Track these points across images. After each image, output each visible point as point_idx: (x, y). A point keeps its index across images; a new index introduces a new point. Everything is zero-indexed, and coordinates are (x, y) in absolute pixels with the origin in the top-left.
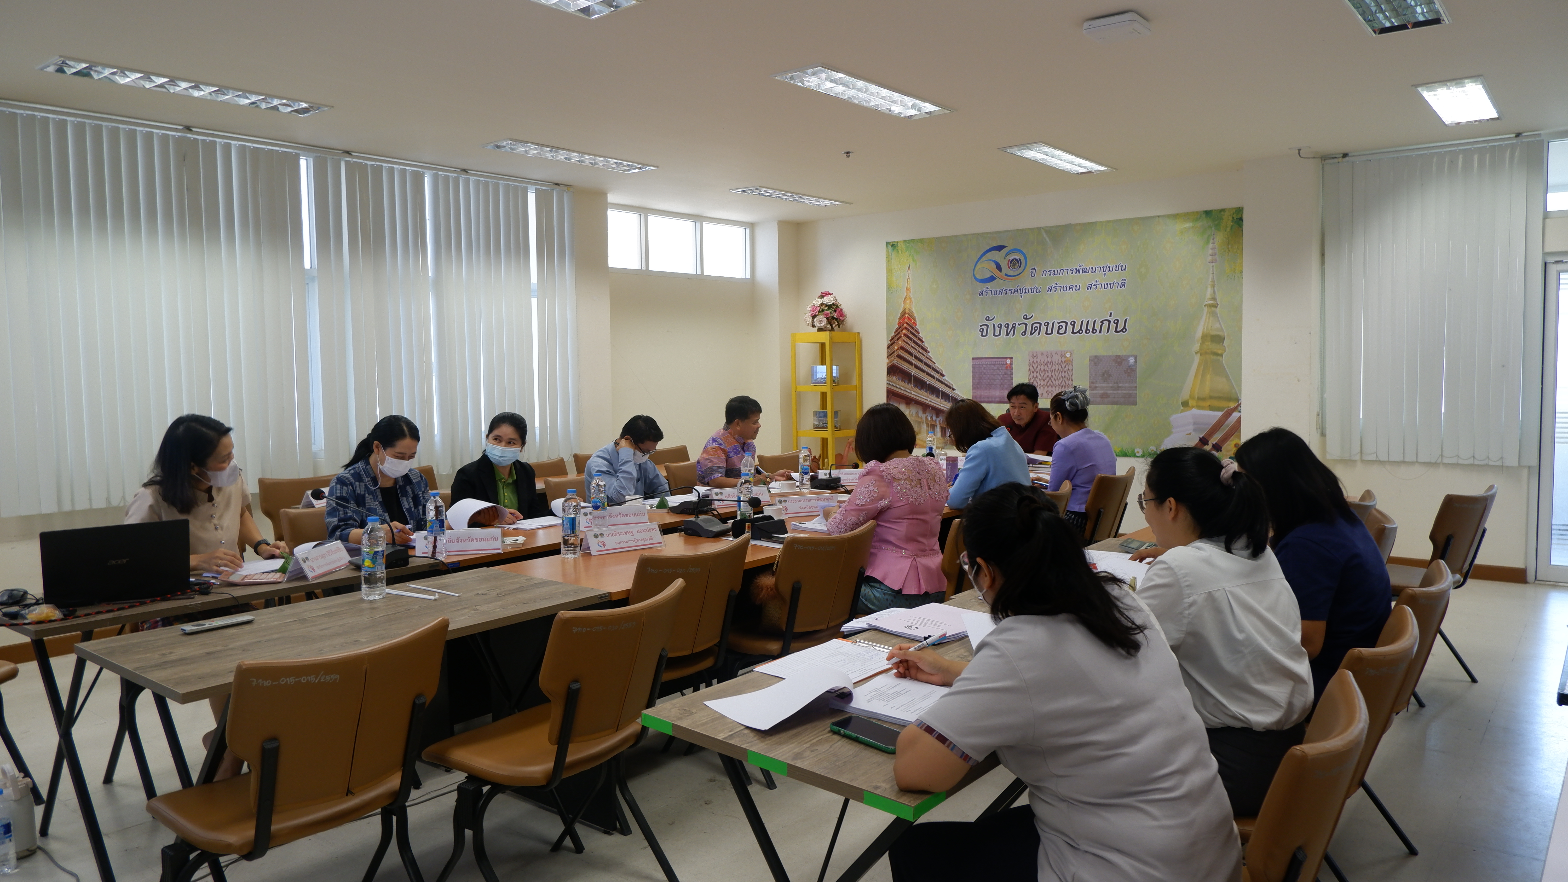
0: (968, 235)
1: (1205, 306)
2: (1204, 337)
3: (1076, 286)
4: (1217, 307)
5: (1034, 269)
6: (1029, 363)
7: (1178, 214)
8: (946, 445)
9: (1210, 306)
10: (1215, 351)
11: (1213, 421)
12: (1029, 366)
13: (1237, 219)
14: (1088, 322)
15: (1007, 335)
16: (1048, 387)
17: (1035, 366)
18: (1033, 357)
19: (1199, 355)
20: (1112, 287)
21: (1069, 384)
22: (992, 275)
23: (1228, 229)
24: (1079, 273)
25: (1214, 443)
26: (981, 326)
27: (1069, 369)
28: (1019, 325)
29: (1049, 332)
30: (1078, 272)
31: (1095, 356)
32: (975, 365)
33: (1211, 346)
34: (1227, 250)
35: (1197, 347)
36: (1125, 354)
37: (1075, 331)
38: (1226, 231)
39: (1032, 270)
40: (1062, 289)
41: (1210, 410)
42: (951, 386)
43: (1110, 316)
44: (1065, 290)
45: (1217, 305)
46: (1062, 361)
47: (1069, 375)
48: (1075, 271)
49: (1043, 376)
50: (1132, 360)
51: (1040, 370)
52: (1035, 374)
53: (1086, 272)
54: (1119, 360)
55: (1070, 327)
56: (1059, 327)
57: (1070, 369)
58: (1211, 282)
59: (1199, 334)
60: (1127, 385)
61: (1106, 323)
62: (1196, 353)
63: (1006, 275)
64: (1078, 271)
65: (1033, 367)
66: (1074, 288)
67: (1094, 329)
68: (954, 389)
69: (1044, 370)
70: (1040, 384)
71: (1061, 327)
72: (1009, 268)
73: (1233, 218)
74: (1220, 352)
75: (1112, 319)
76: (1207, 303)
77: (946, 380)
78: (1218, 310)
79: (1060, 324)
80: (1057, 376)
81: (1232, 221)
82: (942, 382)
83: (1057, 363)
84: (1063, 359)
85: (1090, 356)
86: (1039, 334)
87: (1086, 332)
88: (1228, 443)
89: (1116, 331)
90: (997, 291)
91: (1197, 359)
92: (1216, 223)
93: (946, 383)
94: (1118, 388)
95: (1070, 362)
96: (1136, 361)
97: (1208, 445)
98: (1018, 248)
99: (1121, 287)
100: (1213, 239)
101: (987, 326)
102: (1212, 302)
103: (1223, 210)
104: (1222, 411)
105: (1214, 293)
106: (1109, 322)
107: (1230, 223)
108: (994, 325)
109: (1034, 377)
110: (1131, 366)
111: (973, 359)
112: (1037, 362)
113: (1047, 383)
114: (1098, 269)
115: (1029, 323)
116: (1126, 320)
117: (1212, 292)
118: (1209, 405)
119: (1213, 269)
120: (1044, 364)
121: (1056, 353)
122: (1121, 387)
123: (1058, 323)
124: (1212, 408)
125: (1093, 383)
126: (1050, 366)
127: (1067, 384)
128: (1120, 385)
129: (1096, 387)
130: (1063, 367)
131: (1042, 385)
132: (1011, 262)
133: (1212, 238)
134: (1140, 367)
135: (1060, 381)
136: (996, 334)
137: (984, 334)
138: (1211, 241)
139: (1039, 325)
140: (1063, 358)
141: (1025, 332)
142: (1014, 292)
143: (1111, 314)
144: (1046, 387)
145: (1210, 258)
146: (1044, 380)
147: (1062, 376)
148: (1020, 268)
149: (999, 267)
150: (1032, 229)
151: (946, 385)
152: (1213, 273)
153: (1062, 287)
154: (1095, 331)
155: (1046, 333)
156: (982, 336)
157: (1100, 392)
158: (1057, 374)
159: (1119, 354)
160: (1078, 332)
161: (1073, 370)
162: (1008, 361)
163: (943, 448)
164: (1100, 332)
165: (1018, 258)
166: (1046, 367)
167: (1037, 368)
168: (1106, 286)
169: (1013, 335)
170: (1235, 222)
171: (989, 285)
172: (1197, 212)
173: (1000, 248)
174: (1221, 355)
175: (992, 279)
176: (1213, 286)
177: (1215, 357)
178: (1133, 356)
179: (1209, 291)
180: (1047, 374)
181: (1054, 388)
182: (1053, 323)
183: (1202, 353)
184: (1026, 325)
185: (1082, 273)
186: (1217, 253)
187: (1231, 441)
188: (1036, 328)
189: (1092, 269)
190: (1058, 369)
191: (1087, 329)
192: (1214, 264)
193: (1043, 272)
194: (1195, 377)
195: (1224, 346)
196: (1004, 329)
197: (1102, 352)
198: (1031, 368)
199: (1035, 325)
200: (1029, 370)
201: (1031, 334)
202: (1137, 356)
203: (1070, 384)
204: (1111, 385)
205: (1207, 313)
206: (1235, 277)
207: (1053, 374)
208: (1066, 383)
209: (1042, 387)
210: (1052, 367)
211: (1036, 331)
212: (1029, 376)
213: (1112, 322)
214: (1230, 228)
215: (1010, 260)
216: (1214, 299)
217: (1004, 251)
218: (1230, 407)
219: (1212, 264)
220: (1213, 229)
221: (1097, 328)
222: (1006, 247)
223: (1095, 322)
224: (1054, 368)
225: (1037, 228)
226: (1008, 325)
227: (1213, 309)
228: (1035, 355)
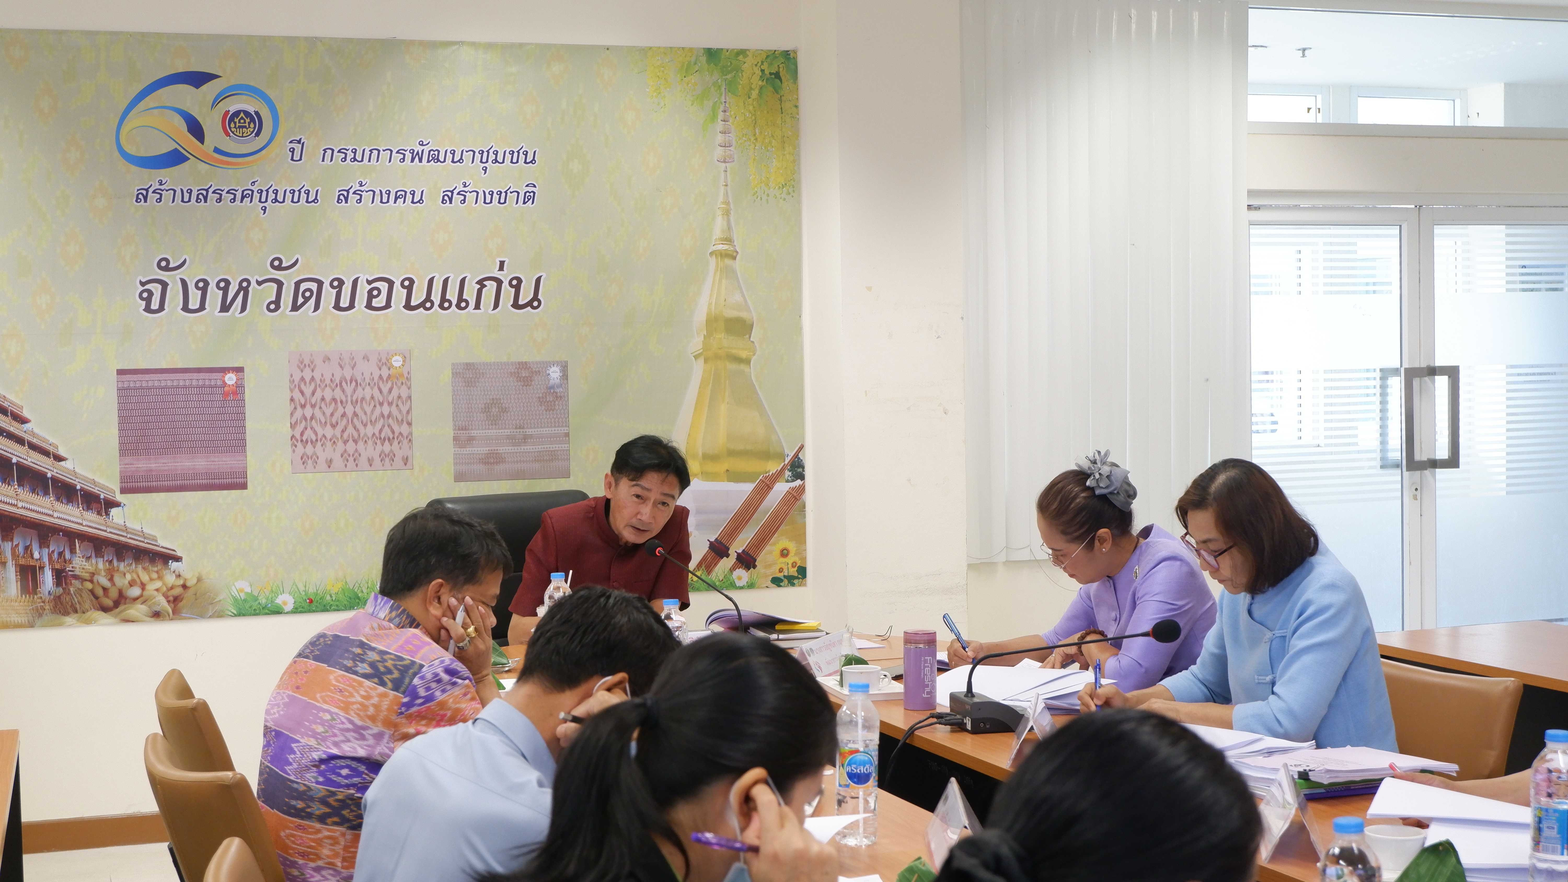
0: (97, 33)
1: (711, 254)
2: (712, 322)
3: (413, 194)
4: (735, 258)
5: (299, 142)
6: (292, 382)
7: (651, 48)
8: (40, 615)
9: (721, 255)
10: (734, 351)
11: (736, 505)
12: (292, 390)
13: (771, 74)
14: (446, 282)
15: (225, 308)
16: (346, 442)
17: (308, 391)
18: (302, 366)
19: (701, 361)
20: (502, 201)
21: (401, 434)
22: (176, 149)
23: (755, 94)
24: (420, 160)
25: (740, 551)
26: (143, 284)
27: (399, 397)
28: (259, 283)
29: (345, 302)
30: (417, 159)
31: (467, 364)
32: (128, 388)
33: (724, 341)
34: (752, 139)
35: (696, 343)
36: (538, 359)
37: (414, 303)
38: (749, 98)
39: (292, 145)
40: (377, 198)
41: (729, 481)
42: (51, 449)
43: (501, 268)
44: (385, 200)
45: (735, 254)
46: (381, 377)
47: (400, 411)
48: (409, 156)
49: (332, 415)
50: (555, 373)
51: (323, 399)
52: (308, 412)
53: (438, 161)
54: (524, 374)
55: (399, 294)
56: (370, 292)
57: (404, 395)
58: (723, 203)
59: (700, 316)
60: (545, 431)
61: (491, 286)
62: (696, 357)
63: (217, 150)
64: (417, 156)
65: (302, 393)
66: (409, 197)
67: (460, 299)
68: (59, 458)
69: (334, 400)
70: (324, 436)
71: (375, 293)
72: (228, 135)
73: (762, 71)
74: (744, 354)
75: (505, 278)
76: (715, 248)
77: (34, 434)
78: (738, 264)
79: (374, 285)
80: (368, 413)
81: (762, 78)
82: (20, 441)
83: (367, 381)
84: (385, 373)
85: (453, 364)
86: (317, 307)
87: (441, 306)
88: (768, 548)
89: (516, 305)
90: (190, 192)
91: (698, 369)
92: (729, 76)
93: (35, 441)
94: (526, 438)
95: (403, 379)
96: (565, 376)
97: (728, 556)
98: (252, 84)
99: (524, 203)
100: (725, 111)
101: (164, 285)
102: (726, 247)
103: (743, 52)
104: (754, 482)
105: (729, 227)
106: (499, 282)
107: (757, 82)
108: (184, 283)
109: (306, 419)
110: (552, 387)
111: (120, 372)
112: (313, 379)
113: (343, 431)
114: (468, 156)
115: (289, 279)
116: (538, 281)
117: (725, 224)
118: (727, 470)
119: (726, 177)
120: (333, 386)
121: (366, 358)
122: (531, 436)
123: (369, 282)
124: (734, 477)
125: (462, 429)
126: (349, 389)
127: (396, 434)
128: (529, 431)
129: (471, 439)
130: (385, 390)
131: (329, 437)
132: (232, 119)
133: (722, 108)
134: (577, 390)
135: (379, 426)
136: (191, 307)
137: (155, 305)
138: (721, 115)
139: (316, 285)
140: (384, 368)
141: (277, 302)
142: (243, 198)
143: (502, 264)
144: (340, 444)
145: (719, 152)
146: (334, 426)
147: (382, 415)
148: (258, 134)
149: (196, 130)
150: (292, 41)
151: (33, 447)
152: (726, 185)
153: (378, 192)
154: (463, 304)
155: (337, 307)
156: (148, 309)
157: (481, 450)
158: (368, 410)
159: (525, 359)
160: (422, 305)
161: (410, 397)
162: (231, 379)
163: (31, 625)
164: (477, 307)
165: (251, 110)
166: (338, 393)
167: (313, 394)
168: (488, 197)
169: (243, 309)
170: (767, 80)
171: (170, 176)
172: (691, 49)
173: (198, 79)
174: (747, 362)
175: (176, 158)
176: (727, 213)
177: (733, 366)
178: (557, 363)
179: (719, 223)
180: (340, 410)
181: (361, 444)
182: (355, 282)
183: (708, 356)
184: (280, 284)
185: (429, 161)
186: (734, 143)
187: (774, 544)
188: (308, 294)
189: (453, 153)
190: (372, 397)
191: (443, 299)
192: (727, 165)
193: (325, 150)
194: (696, 408)
195: (753, 342)
196: (214, 296)
197: (483, 355)
198: (297, 395)
199: (303, 286)
200: (292, 400)
201: (295, 308)
202: (566, 362)
203: (405, 435)
204: (507, 432)
205: (716, 271)
206: (768, 195)
207: (358, 410)
208: (393, 432)
209: (329, 444)
210: (354, 391)
211: (307, 300)
212: (292, 414)
213: (505, 285)
214: (757, 91)
215: (227, 112)
216: (729, 240)
217: (210, 89)
218: (769, 471)
219: (723, 165)
220: (723, 89)
221: (470, 295)
222: (220, 77)
223: (463, 281)
224: (359, 393)
225: (306, 39)
226: (228, 283)
227: (728, 261)
228: (307, 362)
